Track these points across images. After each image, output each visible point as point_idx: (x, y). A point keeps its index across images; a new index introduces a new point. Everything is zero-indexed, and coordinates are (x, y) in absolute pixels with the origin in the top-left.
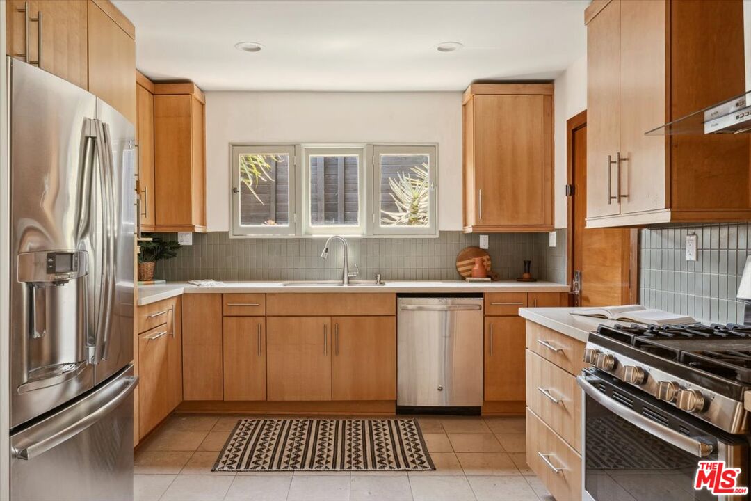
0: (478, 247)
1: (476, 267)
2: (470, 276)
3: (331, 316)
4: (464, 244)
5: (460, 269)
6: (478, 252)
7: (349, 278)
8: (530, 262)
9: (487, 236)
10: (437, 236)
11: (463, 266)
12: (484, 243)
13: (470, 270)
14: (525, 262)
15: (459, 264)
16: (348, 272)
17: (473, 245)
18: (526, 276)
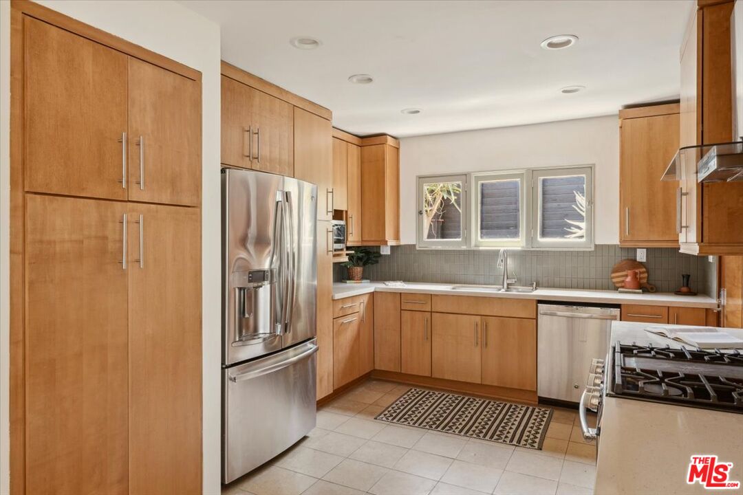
0: (635, 260)
1: (629, 279)
2: (623, 287)
3: (481, 315)
4: (619, 258)
5: (614, 280)
6: (634, 264)
7: (508, 284)
8: (689, 276)
9: (645, 250)
10: (593, 249)
11: (617, 278)
12: (641, 256)
13: (623, 281)
14: (683, 277)
15: (614, 275)
16: (508, 278)
17: (629, 258)
18: (684, 289)
